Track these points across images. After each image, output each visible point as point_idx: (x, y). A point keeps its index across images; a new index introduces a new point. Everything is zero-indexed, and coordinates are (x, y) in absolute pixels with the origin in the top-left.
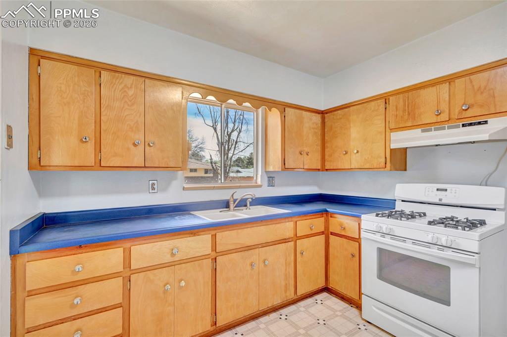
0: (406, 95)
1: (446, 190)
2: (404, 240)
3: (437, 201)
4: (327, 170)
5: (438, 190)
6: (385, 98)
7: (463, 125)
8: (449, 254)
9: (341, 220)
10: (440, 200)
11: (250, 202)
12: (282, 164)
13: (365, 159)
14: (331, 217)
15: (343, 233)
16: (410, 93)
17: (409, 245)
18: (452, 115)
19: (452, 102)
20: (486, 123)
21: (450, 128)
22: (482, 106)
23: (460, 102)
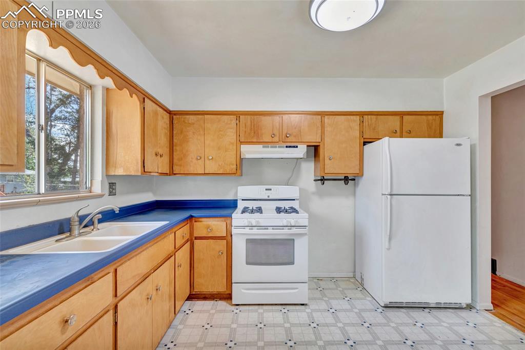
0: (253, 117)
1: (271, 190)
2: (266, 227)
3: (266, 197)
4: (175, 174)
5: (266, 190)
6: (237, 115)
7: (286, 147)
8: (294, 230)
9: (208, 223)
10: (268, 197)
11: (99, 220)
12: (141, 167)
13: (219, 165)
14: (196, 222)
15: (210, 235)
16: (255, 117)
17: (270, 231)
18: (281, 139)
19: (281, 131)
20: (297, 147)
21: (279, 147)
22: (295, 136)
23: (285, 132)
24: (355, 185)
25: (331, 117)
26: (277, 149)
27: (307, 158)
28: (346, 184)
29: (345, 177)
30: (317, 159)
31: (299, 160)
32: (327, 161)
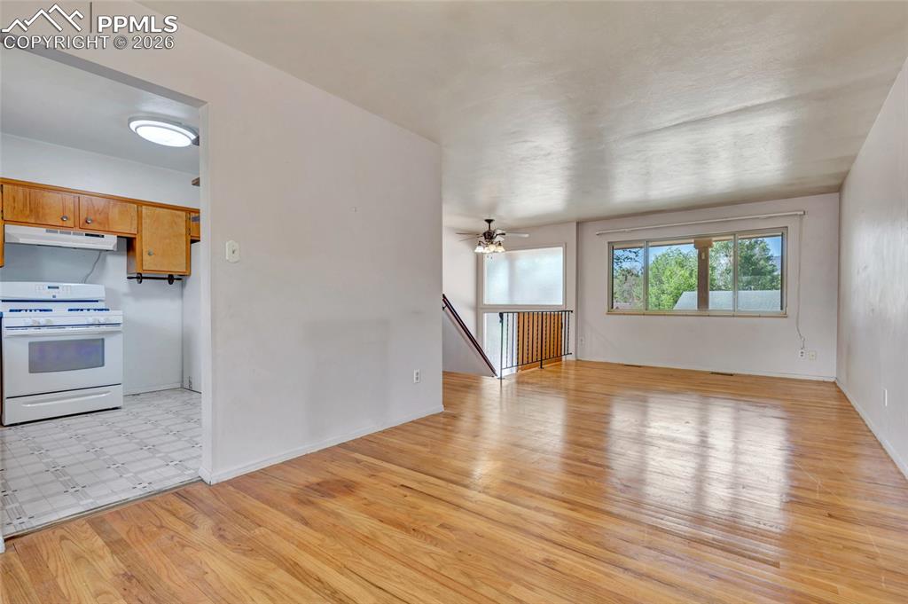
0: (27, 189)
1: (58, 288)
3: (51, 298)
5: (51, 287)
7: (87, 235)
10: (54, 297)
16: (32, 190)
18: (77, 224)
19: (77, 213)
20: (103, 236)
21: (74, 234)
22: (100, 224)
23: (83, 216)
24: (183, 286)
25: (150, 207)
26: (72, 237)
27: (118, 250)
28: (171, 283)
29: (170, 275)
30: (131, 253)
31: (103, 253)
32: (146, 257)
